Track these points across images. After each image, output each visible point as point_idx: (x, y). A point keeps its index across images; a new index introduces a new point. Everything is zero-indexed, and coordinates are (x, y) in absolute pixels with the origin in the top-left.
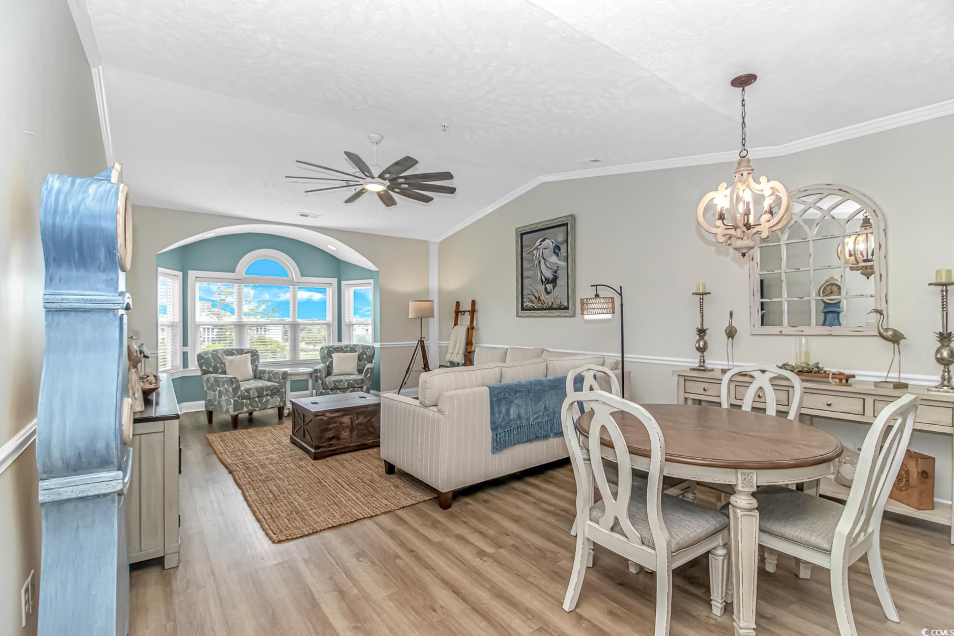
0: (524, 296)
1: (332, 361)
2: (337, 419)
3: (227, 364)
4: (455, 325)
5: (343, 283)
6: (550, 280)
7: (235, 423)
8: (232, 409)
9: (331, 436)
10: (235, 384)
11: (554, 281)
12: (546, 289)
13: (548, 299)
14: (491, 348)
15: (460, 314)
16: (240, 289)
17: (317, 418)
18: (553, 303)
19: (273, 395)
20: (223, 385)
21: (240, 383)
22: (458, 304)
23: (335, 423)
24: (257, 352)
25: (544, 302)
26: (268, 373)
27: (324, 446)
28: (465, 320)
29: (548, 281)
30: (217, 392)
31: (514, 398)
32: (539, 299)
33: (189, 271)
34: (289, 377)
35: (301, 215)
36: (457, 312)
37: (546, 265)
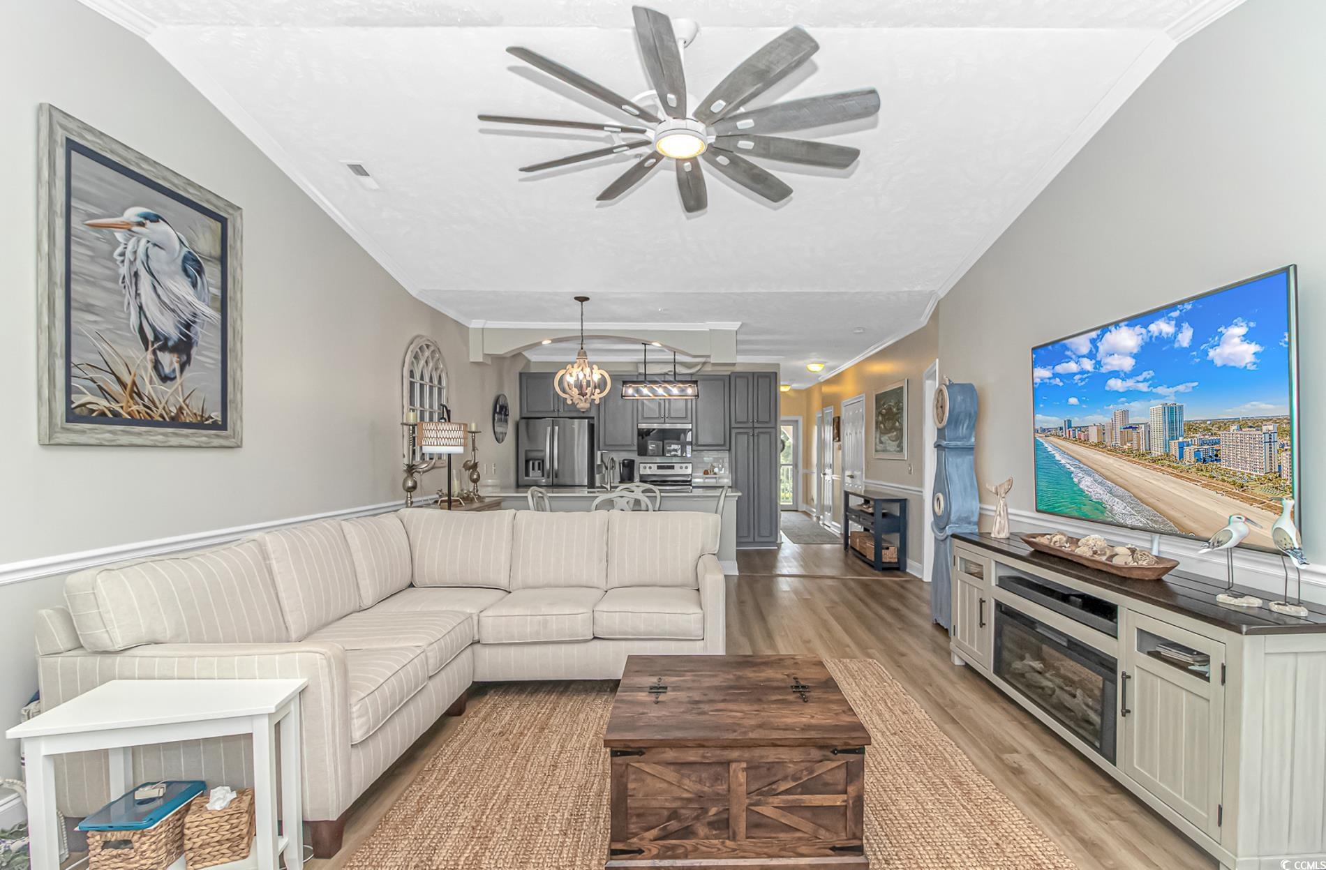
0: (77, 373)
6: (170, 343)
11: (182, 347)
12: (157, 365)
13: (167, 397)
18: (181, 409)
25: (154, 403)
29: (163, 343)
32: (135, 393)
37: (159, 296)
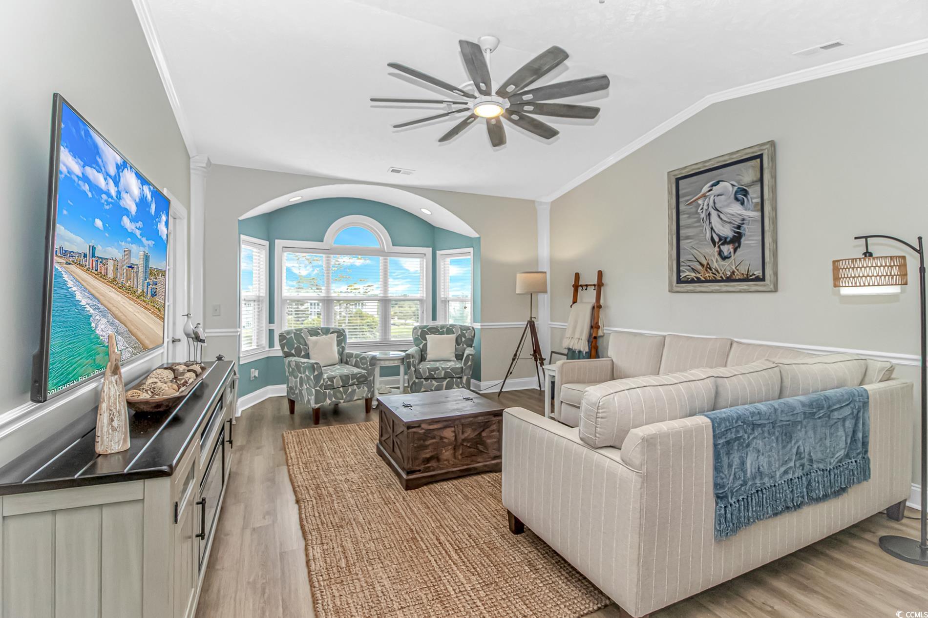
0: (682, 264)
1: (427, 343)
2: (435, 433)
3: (310, 346)
4: (574, 303)
5: (438, 253)
6: (729, 239)
7: (318, 417)
8: (314, 402)
9: (428, 456)
10: (318, 371)
11: (736, 240)
12: (720, 253)
13: (725, 268)
14: (635, 334)
15: (580, 288)
16: (328, 260)
17: (411, 430)
19: (359, 384)
20: (304, 372)
21: (323, 368)
22: (577, 276)
23: (434, 438)
24: (344, 331)
25: (717, 271)
26: (355, 358)
27: (419, 471)
28: (588, 297)
29: (724, 241)
30: (298, 379)
31: (751, 438)
32: (709, 268)
33: (276, 241)
34: (378, 362)
35: (393, 171)
36: (576, 287)
37: (721, 219)
